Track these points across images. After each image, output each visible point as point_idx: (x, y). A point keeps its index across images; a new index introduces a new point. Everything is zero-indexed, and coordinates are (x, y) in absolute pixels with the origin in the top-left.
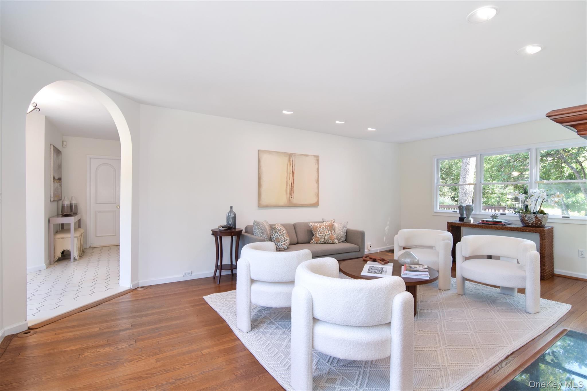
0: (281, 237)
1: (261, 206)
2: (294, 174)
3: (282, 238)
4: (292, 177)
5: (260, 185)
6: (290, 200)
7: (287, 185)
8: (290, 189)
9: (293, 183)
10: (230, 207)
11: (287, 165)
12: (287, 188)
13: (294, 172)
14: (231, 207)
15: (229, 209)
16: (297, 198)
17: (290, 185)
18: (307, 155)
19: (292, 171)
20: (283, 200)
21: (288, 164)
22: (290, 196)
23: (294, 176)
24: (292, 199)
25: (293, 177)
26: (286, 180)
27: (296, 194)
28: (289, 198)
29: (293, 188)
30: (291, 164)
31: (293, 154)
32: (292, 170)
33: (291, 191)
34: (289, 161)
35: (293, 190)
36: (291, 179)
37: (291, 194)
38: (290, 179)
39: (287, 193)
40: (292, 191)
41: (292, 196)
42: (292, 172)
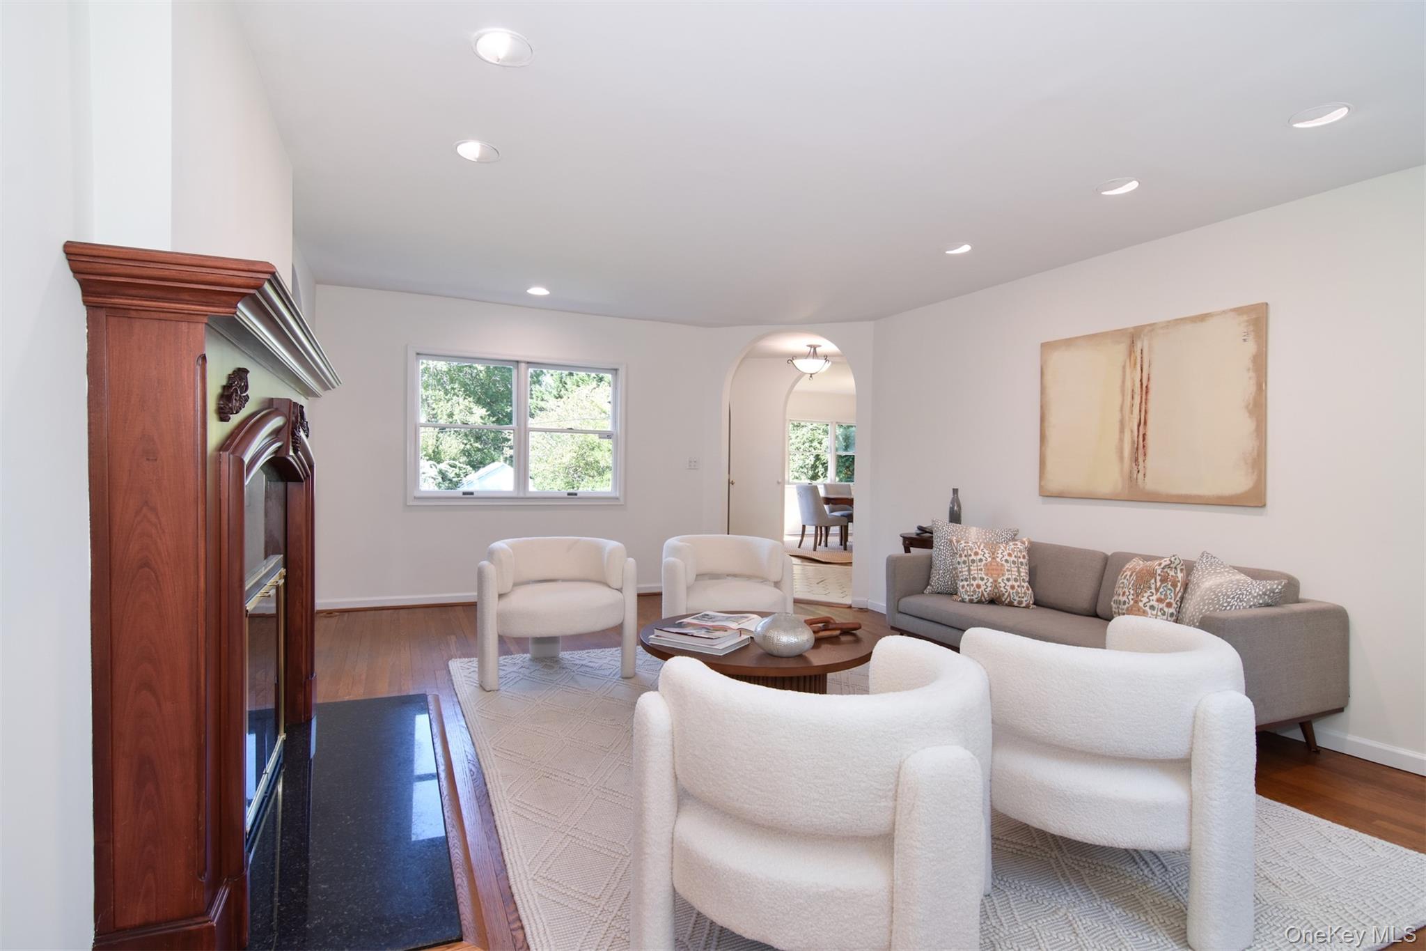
0: (962, 568)
1: (1047, 494)
2: (1147, 392)
3: (964, 570)
4: (1141, 402)
5: (1043, 438)
6: (1131, 480)
7: (1122, 431)
8: (1133, 442)
9: (1143, 422)
10: (954, 489)
11: (1124, 367)
12: (1121, 440)
13: (1150, 386)
14: (955, 491)
15: (951, 495)
16: (1157, 474)
17: (1132, 431)
18: (1202, 318)
19: (1142, 385)
20: (1111, 477)
21: (1128, 364)
22: (1131, 467)
23: (1146, 399)
24: (1140, 475)
25: (1146, 403)
26: (1117, 416)
27: (1153, 462)
28: (1131, 472)
29: (1144, 440)
30: (1135, 364)
31: (1143, 327)
32: (1141, 380)
33: (1137, 449)
34: (1130, 355)
35: (1144, 446)
36: (1136, 410)
37: (1136, 460)
38: (1132, 413)
39: (1121, 458)
40: (1141, 451)
41: (1141, 467)
42: (1139, 386)
